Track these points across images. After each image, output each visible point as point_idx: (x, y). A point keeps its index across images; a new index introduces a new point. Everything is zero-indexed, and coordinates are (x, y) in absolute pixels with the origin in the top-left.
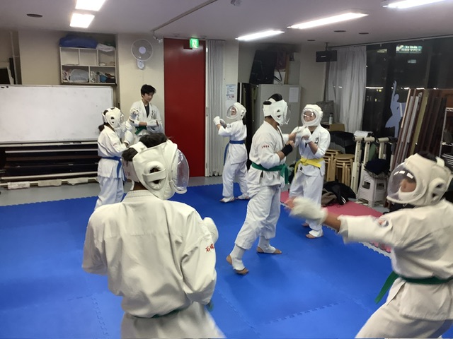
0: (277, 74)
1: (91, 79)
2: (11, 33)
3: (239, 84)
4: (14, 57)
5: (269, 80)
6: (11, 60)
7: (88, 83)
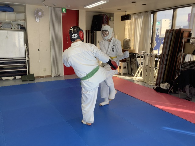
1: (13, 27)
3: (86, 31)
5: (100, 29)
7: (11, 29)
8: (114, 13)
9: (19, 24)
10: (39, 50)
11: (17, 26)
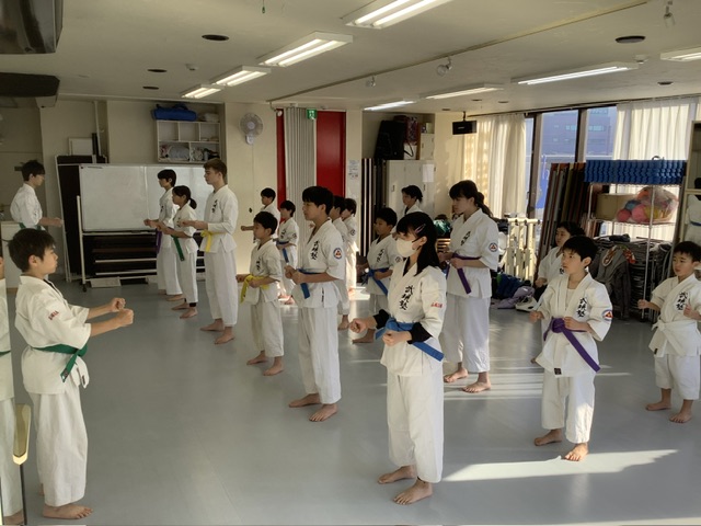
0: (407, 148)
1: (191, 157)
2: (96, 103)
3: (363, 161)
4: (98, 132)
5: (400, 156)
6: (94, 137)
7: (187, 162)
8: (433, 115)
9: (206, 150)
10: (251, 210)
11: (200, 153)
